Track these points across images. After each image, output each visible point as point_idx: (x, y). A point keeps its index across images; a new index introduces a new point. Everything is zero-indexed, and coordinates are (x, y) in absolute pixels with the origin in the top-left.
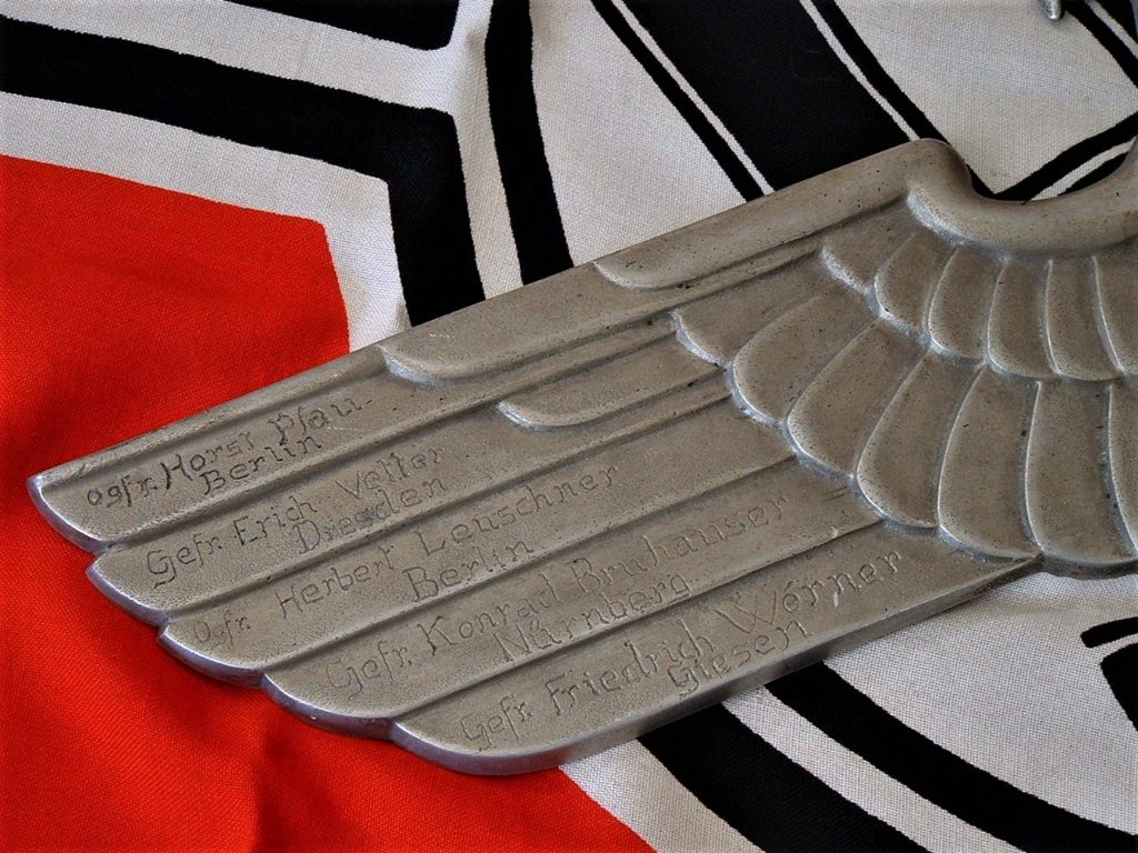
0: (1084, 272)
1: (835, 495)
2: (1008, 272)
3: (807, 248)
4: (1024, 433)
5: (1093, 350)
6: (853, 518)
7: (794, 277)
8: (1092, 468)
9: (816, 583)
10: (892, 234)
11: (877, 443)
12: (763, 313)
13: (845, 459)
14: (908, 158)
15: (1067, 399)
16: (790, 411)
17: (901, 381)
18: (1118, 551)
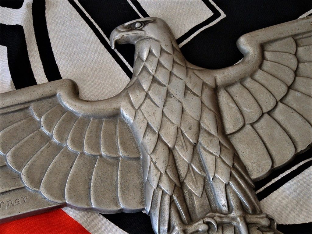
0: (101, 122)
1: (15, 177)
2: (79, 120)
3: (26, 106)
4: (71, 167)
5: (96, 146)
6: (17, 185)
7: (21, 114)
8: (87, 180)
9: (2, 202)
10: (51, 105)
11: (30, 164)
12: (9, 123)
13: (19, 168)
14: (60, 84)
15: (85, 159)
16: (8, 152)
17: (42, 147)
18: (87, 204)
